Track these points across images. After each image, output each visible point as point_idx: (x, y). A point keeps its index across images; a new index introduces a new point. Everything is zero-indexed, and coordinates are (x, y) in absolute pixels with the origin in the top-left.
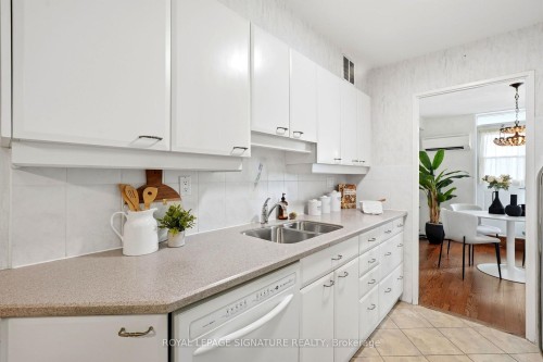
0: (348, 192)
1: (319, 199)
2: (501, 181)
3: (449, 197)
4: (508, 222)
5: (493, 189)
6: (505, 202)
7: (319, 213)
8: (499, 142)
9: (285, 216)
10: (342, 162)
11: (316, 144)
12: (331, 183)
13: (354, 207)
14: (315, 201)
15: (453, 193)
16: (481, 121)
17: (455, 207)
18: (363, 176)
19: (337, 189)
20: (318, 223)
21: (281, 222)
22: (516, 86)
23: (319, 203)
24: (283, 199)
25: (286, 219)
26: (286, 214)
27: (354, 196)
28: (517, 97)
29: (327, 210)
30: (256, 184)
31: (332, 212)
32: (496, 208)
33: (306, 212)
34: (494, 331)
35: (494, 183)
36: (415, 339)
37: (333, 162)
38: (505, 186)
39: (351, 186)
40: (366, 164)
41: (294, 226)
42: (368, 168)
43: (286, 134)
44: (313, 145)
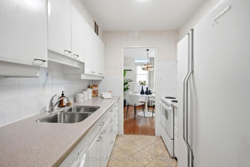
0: (95, 89)
1: (82, 93)
2: (143, 83)
3: (127, 89)
4: (146, 97)
5: (141, 86)
6: (145, 90)
7: (82, 101)
8: (143, 69)
9: (64, 105)
10: (94, 74)
11: (84, 63)
12: (86, 85)
13: (97, 96)
14: (80, 94)
15: (128, 87)
16: (136, 61)
17: (130, 92)
18: (101, 81)
19: (89, 87)
20: (83, 107)
21: (62, 109)
22: (148, 50)
23: (83, 95)
24: (63, 94)
25: (65, 106)
26: (65, 103)
27: (97, 91)
28: (148, 54)
29: (86, 99)
30: (44, 86)
31: (88, 99)
32: (142, 93)
33: (75, 101)
34: (148, 136)
35: (142, 83)
36: (126, 150)
37: (91, 73)
38: (145, 85)
39: (96, 86)
40: (103, 75)
41: (70, 110)
42: (103, 77)
43: (69, 55)
44: (82, 64)
